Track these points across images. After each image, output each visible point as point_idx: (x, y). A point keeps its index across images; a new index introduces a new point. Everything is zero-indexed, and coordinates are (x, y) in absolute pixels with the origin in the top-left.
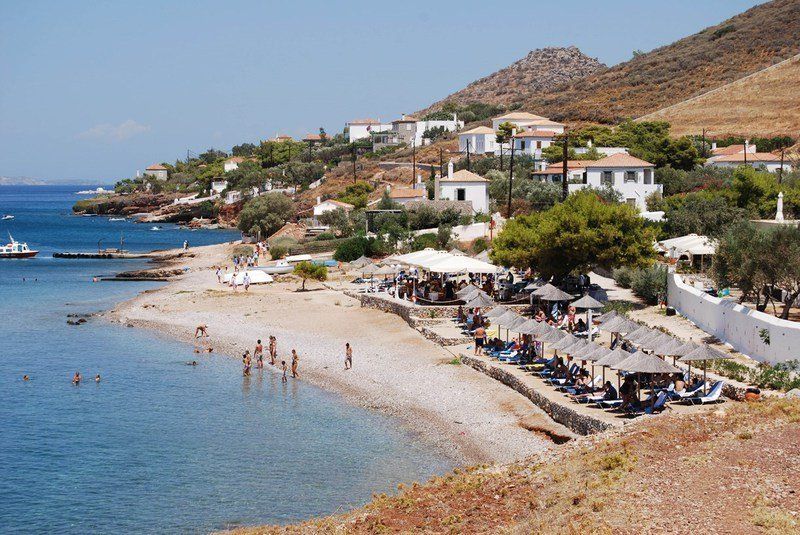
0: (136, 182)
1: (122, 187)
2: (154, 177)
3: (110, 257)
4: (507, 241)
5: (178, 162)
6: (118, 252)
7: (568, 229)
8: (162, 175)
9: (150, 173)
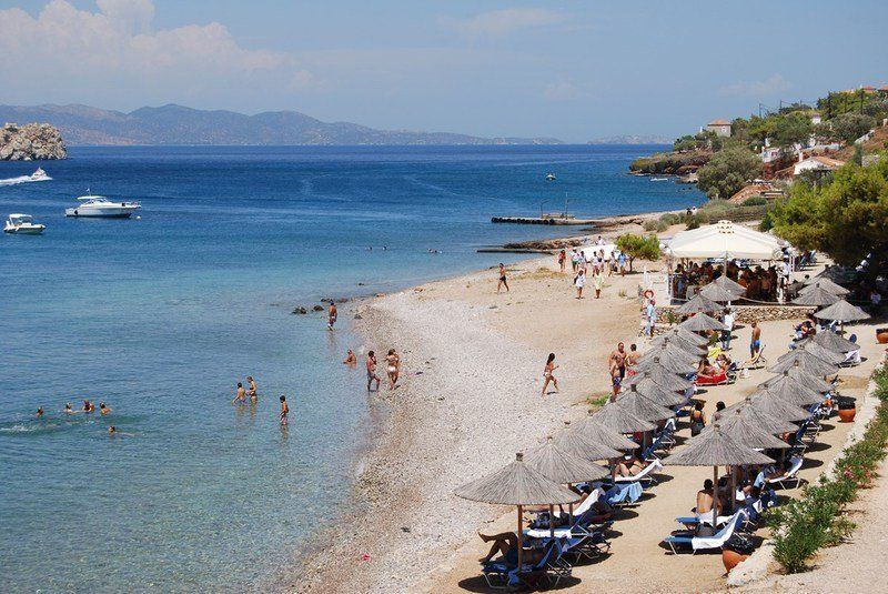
0: (697, 138)
1: (683, 144)
2: (714, 133)
3: (552, 223)
4: (790, 212)
5: (753, 117)
6: (562, 217)
7: (862, 196)
8: (725, 131)
9: (710, 129)
